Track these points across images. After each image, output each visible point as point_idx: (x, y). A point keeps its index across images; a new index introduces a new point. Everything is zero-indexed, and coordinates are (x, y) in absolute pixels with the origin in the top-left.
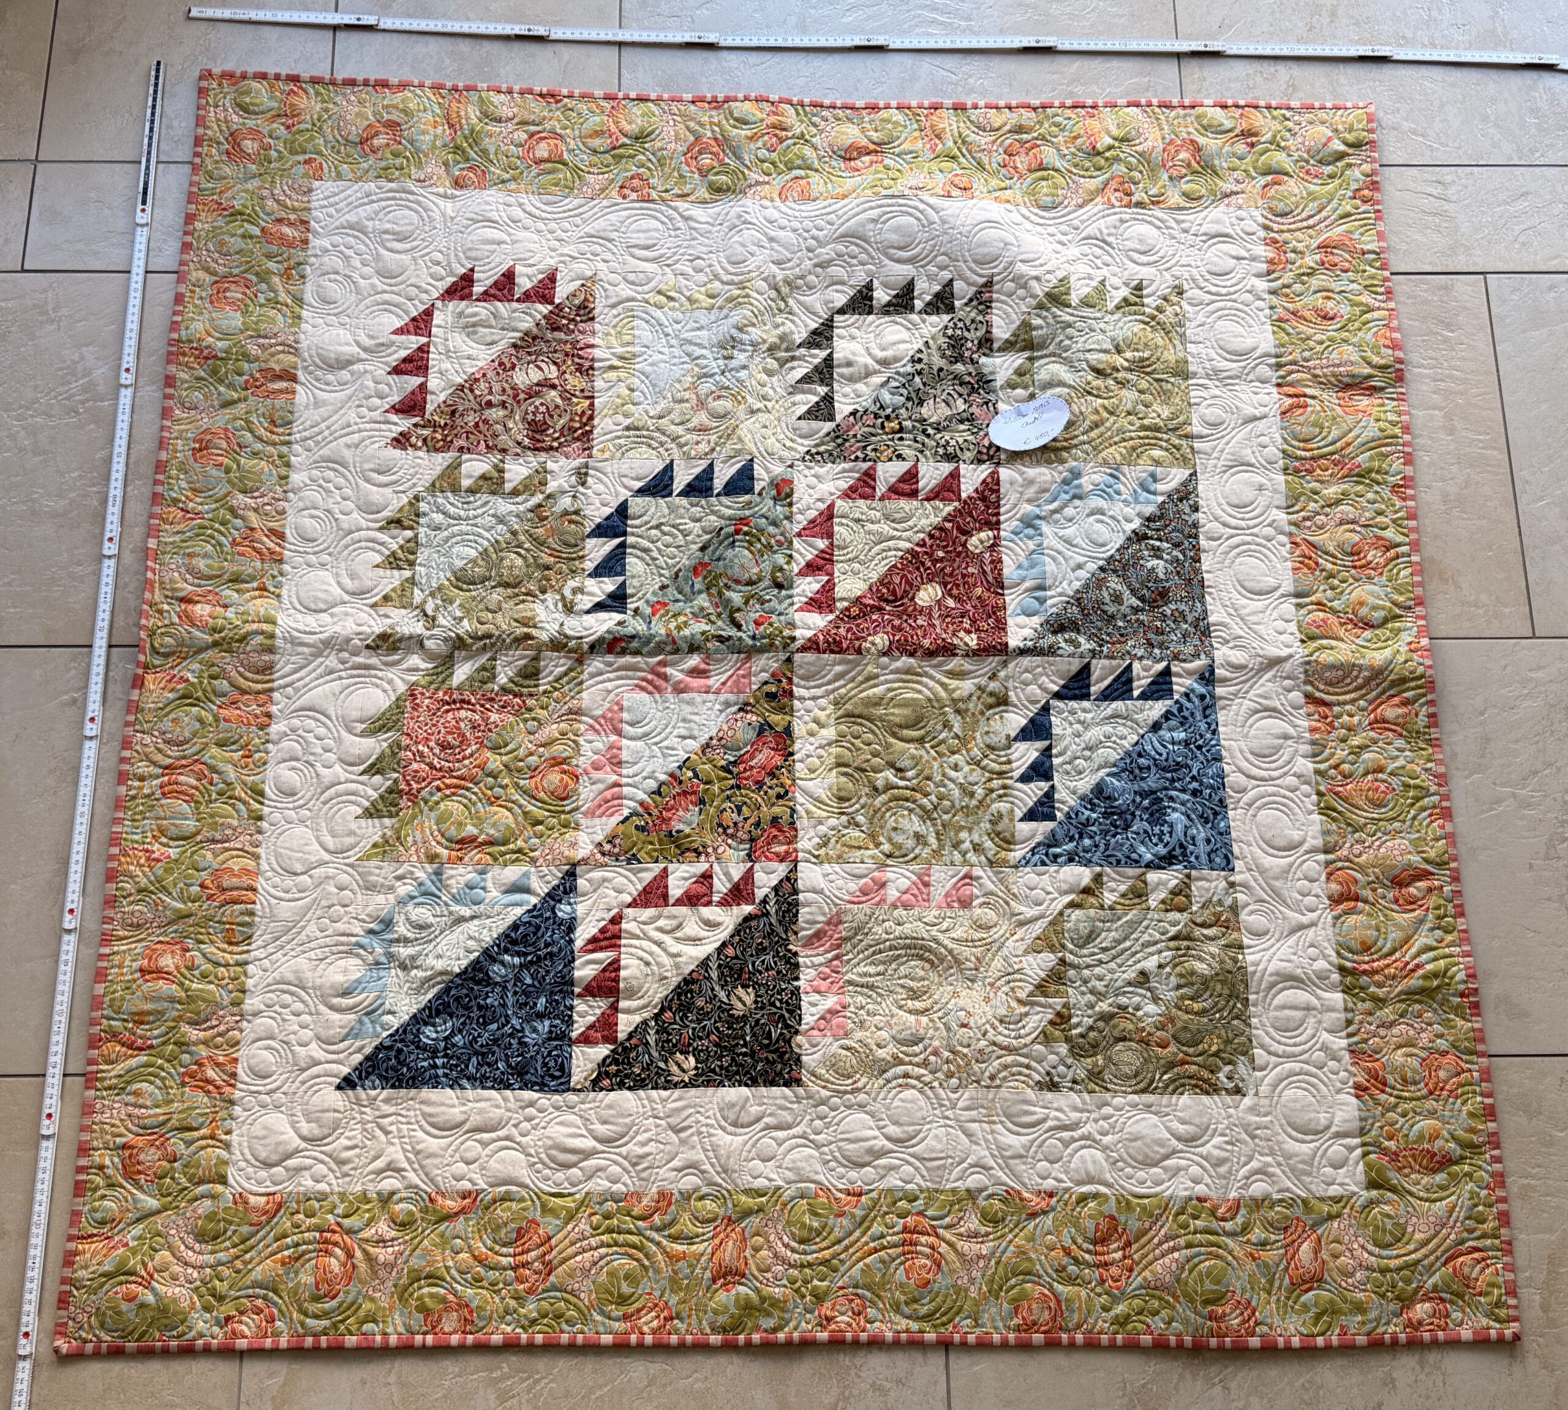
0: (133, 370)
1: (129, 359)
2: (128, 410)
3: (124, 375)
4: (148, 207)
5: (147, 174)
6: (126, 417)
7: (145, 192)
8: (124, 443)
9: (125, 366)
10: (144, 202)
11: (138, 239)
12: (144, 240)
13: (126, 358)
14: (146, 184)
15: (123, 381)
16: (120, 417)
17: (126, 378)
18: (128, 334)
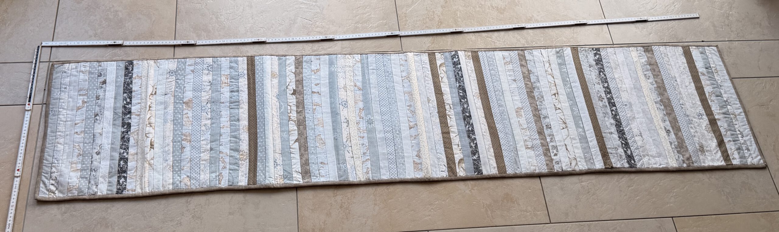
0: (21, 170)
1: (19, 165)
2: (17, 187)
3: (17, 172)
4: (31, 103)
5: (31, 90)
6: (17, 190)
7: (30, 98)
8: (15, 201)
9: (17, 168)
10: (29, 101)
11: (26, 116)
12: (29, 116)
13: (18, 165)
14: (31, 94)
15: (16, 175)
16: (14, 190)
17: (17, 173)
18: (19, 155)
